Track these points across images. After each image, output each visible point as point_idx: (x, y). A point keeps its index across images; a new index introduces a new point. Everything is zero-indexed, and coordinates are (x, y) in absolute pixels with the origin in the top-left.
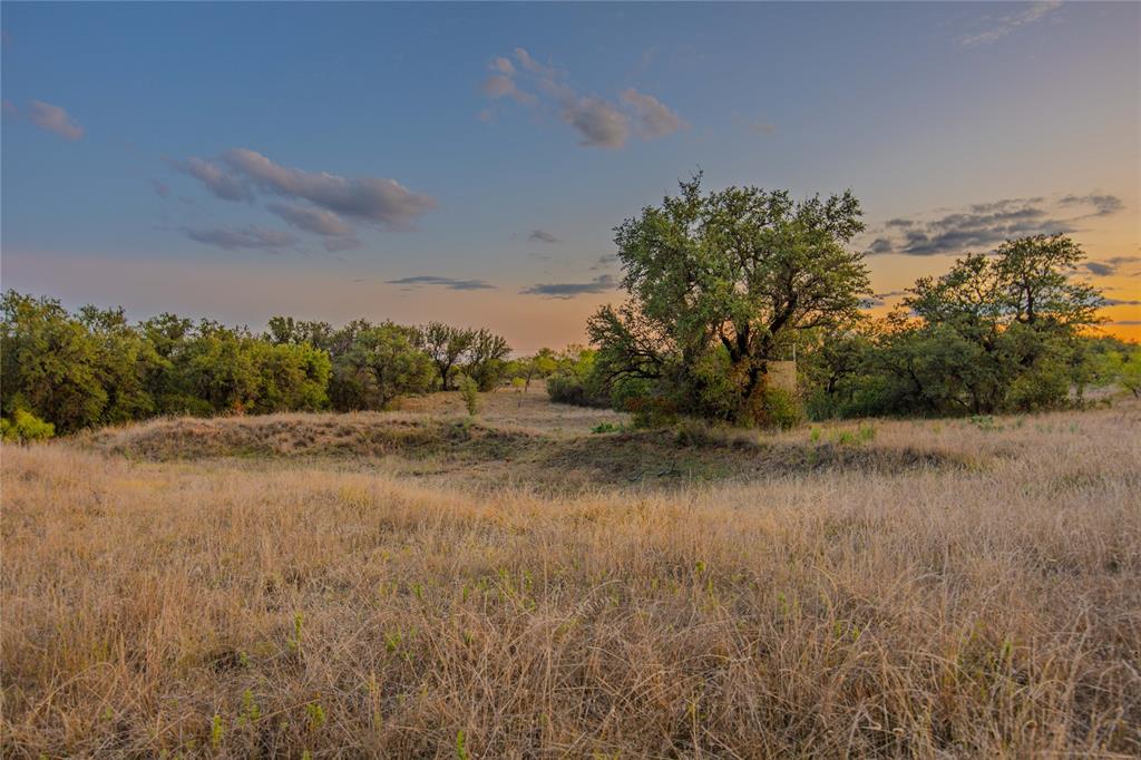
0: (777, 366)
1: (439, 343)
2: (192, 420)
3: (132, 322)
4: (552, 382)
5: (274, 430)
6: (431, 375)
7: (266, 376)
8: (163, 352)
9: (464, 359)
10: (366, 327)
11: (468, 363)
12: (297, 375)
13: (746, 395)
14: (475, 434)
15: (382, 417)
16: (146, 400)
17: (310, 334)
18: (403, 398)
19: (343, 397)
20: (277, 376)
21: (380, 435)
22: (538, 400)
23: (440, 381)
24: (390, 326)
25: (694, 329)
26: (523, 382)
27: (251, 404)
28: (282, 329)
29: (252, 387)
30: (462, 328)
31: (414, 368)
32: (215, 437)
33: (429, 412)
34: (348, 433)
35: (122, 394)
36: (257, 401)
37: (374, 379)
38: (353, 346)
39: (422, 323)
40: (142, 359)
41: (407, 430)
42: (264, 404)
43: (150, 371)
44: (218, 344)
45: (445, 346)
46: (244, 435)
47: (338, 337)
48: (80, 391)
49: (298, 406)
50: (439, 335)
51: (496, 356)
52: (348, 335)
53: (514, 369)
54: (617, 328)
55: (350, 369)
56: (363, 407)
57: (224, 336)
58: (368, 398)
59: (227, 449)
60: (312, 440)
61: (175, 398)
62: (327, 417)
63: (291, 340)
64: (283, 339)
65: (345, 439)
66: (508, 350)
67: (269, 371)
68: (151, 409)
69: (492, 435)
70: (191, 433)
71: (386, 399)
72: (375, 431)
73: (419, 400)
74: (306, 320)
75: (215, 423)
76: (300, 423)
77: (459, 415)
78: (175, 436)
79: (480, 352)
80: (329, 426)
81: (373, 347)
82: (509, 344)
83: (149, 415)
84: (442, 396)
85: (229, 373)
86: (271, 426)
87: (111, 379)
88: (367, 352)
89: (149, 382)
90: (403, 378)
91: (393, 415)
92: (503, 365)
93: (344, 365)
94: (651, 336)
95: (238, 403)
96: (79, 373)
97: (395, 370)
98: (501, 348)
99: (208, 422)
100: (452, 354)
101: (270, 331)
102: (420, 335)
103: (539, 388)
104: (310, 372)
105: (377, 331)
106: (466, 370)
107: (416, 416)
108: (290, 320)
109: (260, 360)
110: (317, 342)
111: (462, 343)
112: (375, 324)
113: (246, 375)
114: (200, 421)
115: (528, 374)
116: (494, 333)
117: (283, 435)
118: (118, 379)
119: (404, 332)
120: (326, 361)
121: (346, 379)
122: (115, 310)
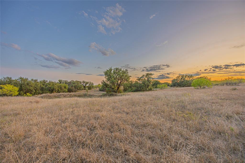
0: (121, 87)
1: (84, 83)
2: (49, 94)
3: (39, 81)
4: (99, 88)
5: (61, 95)
6: (83, 87)
7: (59, 88)
8: (43, 85)
9: (87, 85)
10: (73, 81)
11: (88, 86)
12: (63, 88)
13: (117, 90)
14: (88, 95)
15: (75, 93)
16: (41, 92)
17: (65, 82)
18: (78, 91)
19: (70, 91)
20: (60, 88)
21: (75, 95)
22: (97, 91)
23: (84, 88)
24: (77, 81)
25: (113, 83)
26: (96, 88)
27: (56, 92)
28: (60, 82)
29: (57, 90)
30: (87, 81)
31: (80, 87)
32: (52, 96)
33: (82, 92)
34: (71, 95)
35: (37, 91)
36: (57, 91)
37: (74, 88)
38: (71, 84)
39: (82, 81)
40: (40, 86)
41: (79, 95)
42: (58, 92)
43: (41, 87)
44: (52, 84)
45: (85, 84)
46: (57, 96)
47: (69, 82)
48: (31, 90)
49: (63, 92)
50: (84, 82)
51: (92, 85)
52: (70, 82)
53: (95, 87)
54: (104, 82)
55: (71, 87)
56: (73, 92)
57: (52, 83)
58: (73, 91)
59: (54, 97)
60: (66, 96)
61: (45, 91)
62: (68, 93)
63: (62, 83)
64: (61, 83)
65: (70, 96)
66: (94, 84)
67: (59, 87)
68: (41, 93)
69: (90, 95)
70: (49, 96)
71: (76, 91)
72: (74, 95)
73: (81, 91)
74: (64, 80)
75: (52, 94)
76: (64, 94)
77: (86, 93)
78: (47, 96)
79: (90, 84)
80: (68, 94)
81: (74, 84)
82: (94, 83)
83: (41, 94)
84: (84, 90)
85: (53, 88)
86: (60, 95)
87: (36, 89)
88: (73, 85)
89: (41, 89)
90: (78, 88)
91: (77, 93)
92: (93, 86)
93: (70, 86)
94: (108, 83)
95: (54, 92)
96: (31, 88)
97: (77, 87)
98: (93, 84)
99: (51, 94)
100: (86, 85)
101: (58, 82)
102: (81, 82)
103: (98, 89)
104: (65, 87)
105: (75, 82)
106: (88, 87)
107: (80, 93)
108: (62, 80)
109: (58, 86)
110: (66, 83)
111: (87, 83)
112: (75, 81)
113: (56, 88)
114: (50, 94)
115: (96, 87)
116: (92, 82)
117: (62, 96)
118: (37, 89)
119: (79, 82)
120: (67, 86)
121: (70, 88)
122: (36, 79)
